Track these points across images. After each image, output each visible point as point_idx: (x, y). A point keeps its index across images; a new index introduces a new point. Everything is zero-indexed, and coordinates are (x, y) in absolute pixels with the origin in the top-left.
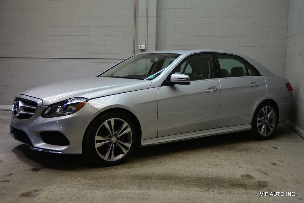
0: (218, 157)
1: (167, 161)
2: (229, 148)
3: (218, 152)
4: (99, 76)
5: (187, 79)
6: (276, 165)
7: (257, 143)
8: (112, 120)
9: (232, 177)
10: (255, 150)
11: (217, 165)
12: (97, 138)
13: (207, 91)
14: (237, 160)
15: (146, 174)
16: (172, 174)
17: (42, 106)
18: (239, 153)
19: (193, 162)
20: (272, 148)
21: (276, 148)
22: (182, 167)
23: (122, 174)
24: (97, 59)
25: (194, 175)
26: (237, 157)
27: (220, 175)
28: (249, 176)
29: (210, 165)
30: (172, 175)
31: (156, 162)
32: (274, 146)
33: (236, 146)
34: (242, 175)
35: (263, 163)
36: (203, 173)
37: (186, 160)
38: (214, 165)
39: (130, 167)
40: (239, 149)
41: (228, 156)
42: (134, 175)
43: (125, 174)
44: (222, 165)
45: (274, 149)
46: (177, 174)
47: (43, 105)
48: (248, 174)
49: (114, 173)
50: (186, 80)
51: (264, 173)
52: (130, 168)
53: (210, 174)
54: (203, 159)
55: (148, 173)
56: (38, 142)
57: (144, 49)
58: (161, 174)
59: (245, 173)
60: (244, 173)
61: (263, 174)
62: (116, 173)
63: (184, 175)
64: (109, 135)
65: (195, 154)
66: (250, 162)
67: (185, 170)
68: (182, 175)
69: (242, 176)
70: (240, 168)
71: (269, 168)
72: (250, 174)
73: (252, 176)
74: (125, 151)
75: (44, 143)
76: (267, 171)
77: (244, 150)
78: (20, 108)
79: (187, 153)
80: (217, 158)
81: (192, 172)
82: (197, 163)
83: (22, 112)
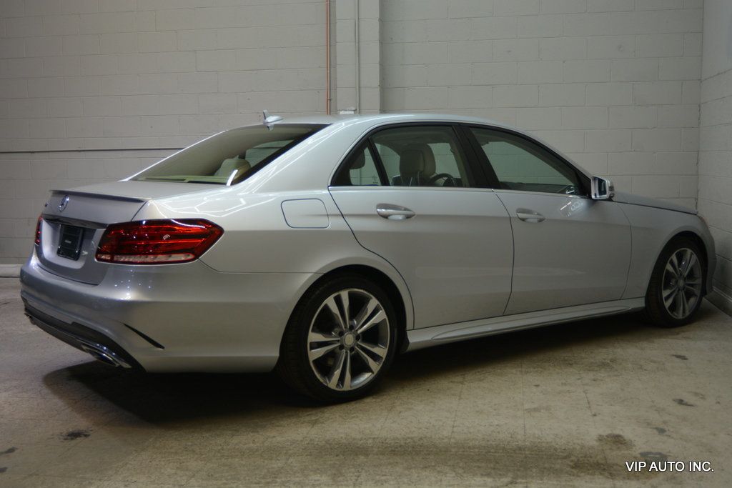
0: (537, 386)
1: (410, 400)
2: (566, 360)
3: (537, 372)
6: (687, 404)
7: (636, 346)
9: (574, 444)
10: (630, 365)
11: (536, 410)
14: (586, 393)
15: (354, 439)
16: (421, 439)
18: (591, 375)
19: (475, 402)
20: (674, 358)
21: (684, 358)
22: (446, 417)
23: (294, 443)
25: (477, 440)
26: (587, 384)
27: (543, 440)
28: (618, 440)
29: (518, 410)
30: (422, 442)
31: (382, 406)
32: (679, 353)
33: (583, 355)
34: (601, 436)
35: (653, 402)
36: (499, 432)
37: (458, 398)
38: (529, 411)
39: (316, 420)
40: (592, 363)
41: (562, 384)
42: (324, 442)
43: (302, 441)
44: (548, 409)
45: (678, 360)
46: (433, 437)
48: (617, 432)
49: (274, 439)
51: (657, 429)
52: (315, 423)
53: (519, 437)
54: (499, 393)
55: (359, 436)
58: (394, 439)
59: (608, 432)
60: (605, 431)
61: (655, 431)
62: (279, 439)
63: (453, 441)
65: (481, 380)
66: (620, 398)
67: (453, 427)
68: (446, 440)
69: (600, 439)
70: (595, 415)
71: (670, 415)
72: (621, 433)
73: (626, 438)
76: (665, 422)
77: (603, 365)
79: (459, 378)
80: (534, 389)
81: (472, 430)
82: (485, 405)
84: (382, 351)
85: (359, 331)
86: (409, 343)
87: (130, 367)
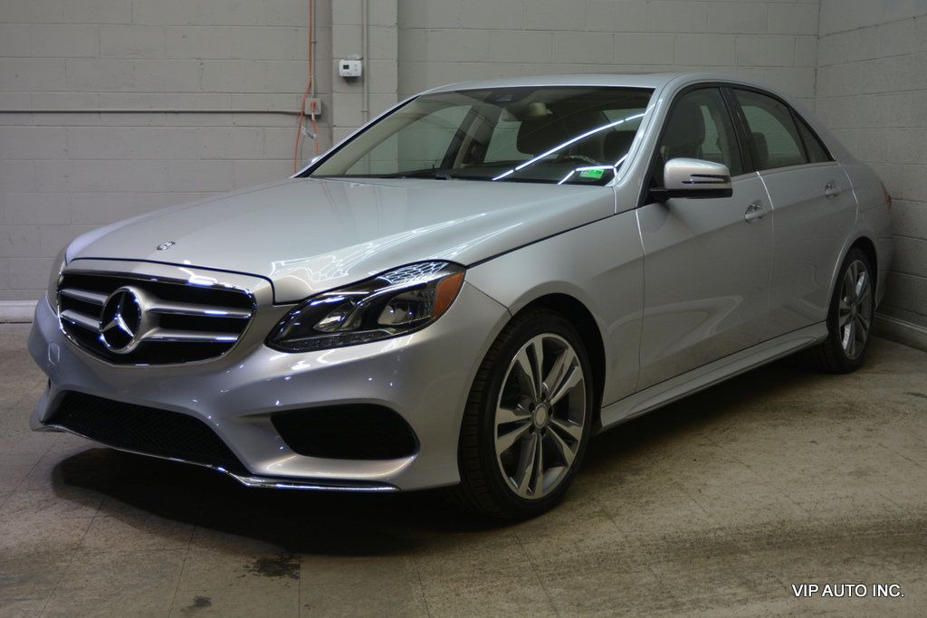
4: (307, 174)
5: (726, 179)
8: (537, 342)
12: (503, 416)
13: (747, 216)
17: (275, 303)
24: (168, 115)
47: (277, 300)
50: (722, 180)
56: (272, 455)
57: (358, 73)
64: (527, 402)
74: (569, 454)
75: (294, 457)
78: (143, 317)
83: (154, 334)
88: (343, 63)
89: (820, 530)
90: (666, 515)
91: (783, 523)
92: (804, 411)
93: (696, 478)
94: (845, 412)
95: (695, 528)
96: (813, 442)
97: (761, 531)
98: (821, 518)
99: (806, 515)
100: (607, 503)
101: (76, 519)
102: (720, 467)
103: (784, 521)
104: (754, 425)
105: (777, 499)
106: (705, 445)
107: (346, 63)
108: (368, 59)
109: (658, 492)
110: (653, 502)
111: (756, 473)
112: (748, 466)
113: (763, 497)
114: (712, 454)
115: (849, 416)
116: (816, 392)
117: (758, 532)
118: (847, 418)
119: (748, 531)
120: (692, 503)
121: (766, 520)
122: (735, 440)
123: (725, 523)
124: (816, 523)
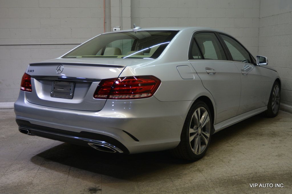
84: (208, 135)
85: (203, 127)
86: (215, 130)
87: (122, 152)
88: (114, 28)
89: (268, 176)
90: (219, 171)
91: (256, 173)
92: (260, 135)
93: (227, 158)
94: (273, 135)
95: (228, 175)
96: (263, 145)
97: (249, 176)
98: (268, 171)
99: (263, 170)
100: (199, 167)
101: (31, 174)
102: (234, 154)
103: (256, 172)
104: (244, 139)
105: (254, 165)
106: (229, 146)
107: (115, 29)
108: (122, 27)
109: (215, 163)
110: (214, 166)
111: (246, 156)
112: (244, 154)
113: (249, 164)
114: (232, 150)
115: (274, 136)
116: (262, 128)
117: (248, 176)
118: (273, 137)
119: (245, 176)
120: (227, 166)
121: (251, 172)
122: (238, 145)
123: (238, 173)
124: (267, 173)
